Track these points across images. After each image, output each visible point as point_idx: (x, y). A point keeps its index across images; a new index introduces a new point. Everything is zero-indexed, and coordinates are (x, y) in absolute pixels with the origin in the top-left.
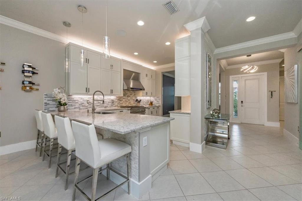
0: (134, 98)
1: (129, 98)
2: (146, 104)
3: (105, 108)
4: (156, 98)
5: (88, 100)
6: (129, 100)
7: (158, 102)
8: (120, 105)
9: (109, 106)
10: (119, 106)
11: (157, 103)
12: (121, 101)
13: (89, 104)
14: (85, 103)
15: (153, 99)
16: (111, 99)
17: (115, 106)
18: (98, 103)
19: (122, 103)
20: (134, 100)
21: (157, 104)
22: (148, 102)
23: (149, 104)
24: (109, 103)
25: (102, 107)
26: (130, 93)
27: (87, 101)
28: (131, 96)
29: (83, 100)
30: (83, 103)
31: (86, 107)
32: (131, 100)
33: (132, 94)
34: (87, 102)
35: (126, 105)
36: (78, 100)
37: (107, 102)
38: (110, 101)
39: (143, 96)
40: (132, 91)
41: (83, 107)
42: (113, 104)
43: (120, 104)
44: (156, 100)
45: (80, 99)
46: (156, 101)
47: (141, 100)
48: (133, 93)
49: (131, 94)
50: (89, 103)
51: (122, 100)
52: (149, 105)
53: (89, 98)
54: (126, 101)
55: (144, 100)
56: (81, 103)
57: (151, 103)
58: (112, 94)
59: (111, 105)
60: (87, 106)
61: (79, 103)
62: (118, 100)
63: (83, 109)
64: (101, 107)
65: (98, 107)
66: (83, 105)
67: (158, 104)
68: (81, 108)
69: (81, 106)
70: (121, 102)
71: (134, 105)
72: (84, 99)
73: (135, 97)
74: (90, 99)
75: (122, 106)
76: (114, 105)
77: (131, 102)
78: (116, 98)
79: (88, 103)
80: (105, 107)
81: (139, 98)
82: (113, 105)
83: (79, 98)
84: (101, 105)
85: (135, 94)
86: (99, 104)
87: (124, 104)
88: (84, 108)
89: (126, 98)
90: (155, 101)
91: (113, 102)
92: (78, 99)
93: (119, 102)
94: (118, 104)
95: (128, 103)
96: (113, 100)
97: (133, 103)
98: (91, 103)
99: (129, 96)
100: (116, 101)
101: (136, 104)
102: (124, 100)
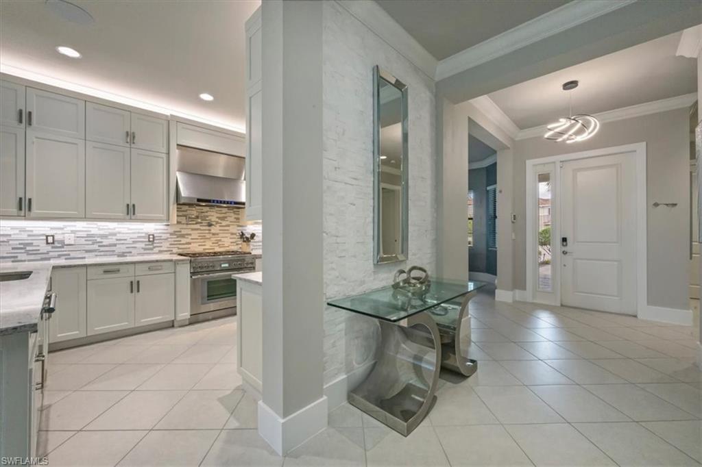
0: (235, 229)
1: (214, 229)
3: (119, 256)
5: (49, 233)
6: (213, 234)
8: (179, 248)
9: (134, 251)
10: (175, 250)
12: (183, 236)
13: (53, 247)
14: (35, 243)
16: (145, 230)
17: (160, 252)
18: (90, 243)
19: (190, 243)
20: (232, 234)
24: (134, 242)
25: (108, 253)
26: (219, 215)
27: (47, 236)
28: (224, 223)
29: (29, 236)
30: (31, 244)
31: (44, 256)
32: (221, 235)
33: (226, 217)
34: (47, 240)
35: (205, 249)
36: (10, 235)
37: (130, 241)
38: (139, 237)
40: (226, 210)
41: (28, 254)
42: (151, 247)
43: (181, 246)
45: (17, 232)
47: (253, 235)
48: (232, 214)
49: (223, 219)
50: (53, 243)
51: (190, 235)
53: (52, 228)
54: (204, 238)
56: (20, 244)
58: (133, 217)
59: (145, 249)
60: (48, 253)
61: (11, 242)
62: (171, 234)
63: (29, 261)
64: (102, 253)
65: (91, 254)
66: (28, 248)
68: (21, 257)
69: (23, 251)
70: (184, 241)
71: (235, 248)
72: (35, 233)
73: (239, 226)
74: (61, 232)
75: (186, 252)
76: (156, 250)
77: (223, 239)
78: (166, 228)
79: (47, 243)
80: (123, 255)
81: (248, 229)
82: (152, 249)
83: (13, 228)
84: (102, 249)
85: (238, 219)
86: (95, 247)
87: (196, 245)
88: (32, 257)
89: (202, 228)
91: (151, 239)
92: (9, 233)
93: (175, 241)
94: (171, 244)
95: (213, 243)
96: (153, 235)
97: (232, 243)
98: (63, 244)
99: (214, 223)
100: (164, 236)
101: (240, 246)
102: (195, 234)
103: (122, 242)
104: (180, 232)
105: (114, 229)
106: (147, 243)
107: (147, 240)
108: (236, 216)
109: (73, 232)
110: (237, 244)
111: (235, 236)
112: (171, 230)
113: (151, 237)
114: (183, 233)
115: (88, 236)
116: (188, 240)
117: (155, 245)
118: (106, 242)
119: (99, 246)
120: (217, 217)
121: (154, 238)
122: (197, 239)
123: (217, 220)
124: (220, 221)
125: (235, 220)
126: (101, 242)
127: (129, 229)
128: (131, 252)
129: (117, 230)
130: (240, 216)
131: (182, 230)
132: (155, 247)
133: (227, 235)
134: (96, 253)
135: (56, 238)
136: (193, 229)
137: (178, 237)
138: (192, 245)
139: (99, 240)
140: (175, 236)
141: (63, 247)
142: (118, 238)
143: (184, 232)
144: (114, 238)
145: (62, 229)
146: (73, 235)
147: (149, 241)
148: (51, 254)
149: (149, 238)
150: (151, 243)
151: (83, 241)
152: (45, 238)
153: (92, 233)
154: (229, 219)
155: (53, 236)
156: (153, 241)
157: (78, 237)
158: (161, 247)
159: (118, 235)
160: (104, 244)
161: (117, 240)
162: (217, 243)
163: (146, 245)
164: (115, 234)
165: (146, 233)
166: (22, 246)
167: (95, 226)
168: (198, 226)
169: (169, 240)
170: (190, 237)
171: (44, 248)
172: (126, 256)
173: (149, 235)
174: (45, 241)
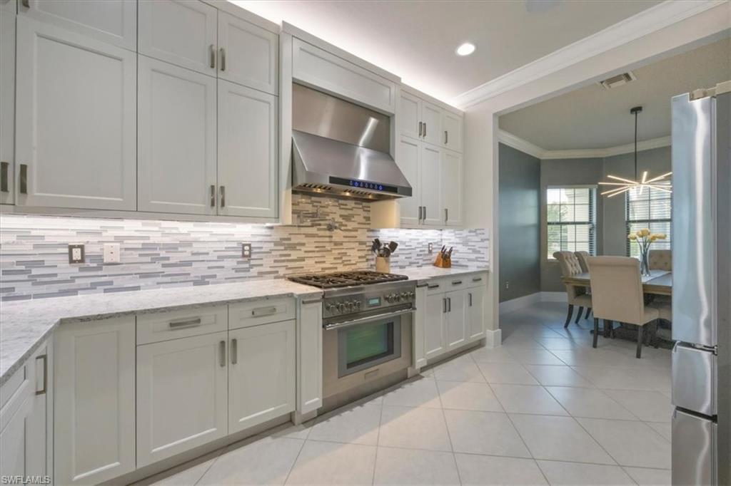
0: (363, 235)
1: (338, 235)
2: (421, 262)
4: (465, 233)
5: (74, 241)
6: (336, 244)
7: (479, 252)
8: (288, 268)
10: (282, 272)
11: (473, 256)
12: (293, 247)
13: (81, 269)
14: (49, 260)
15: (454, 239)
16: (237, 237)
17: (261, 274)
18: (149, 259)
19: (302, 259)
20: (362, 243)
21: (470, 260)
22: (430, 252)
23: (434, 260)
24: (221, 258)
25: (178, 279)
26: (343, 212)
27: (71, 248)
28: (351, 225)
29: (36, 246)
30: (40, 264)
31: (65, 286)
32: (345, 245)
33: (353, 216)
34: (70, 254)
35: (323, 269)
37: (214, 256)
38: (228, 249)
39: (404, 225)
40: (351, 204)
41: (36, 284)
42: (247, 265)
43: (290, 265)
44: (465, 243)
45: (13, 238)
46: (465, 249)
47: (393, 246)
48: (360, 211)
49: (347, 218)
50: (82, 261)
52: (436, 264)
53: (80, 233)
54: (322, 249)
55: (414, 245)
56: (18, 263)
57: (445, 259)
58: (221, 212)
59: (237, 270)
60: (73, 279)
62: (276, 244)
63: (37, 296)
64: (168, 279)
65: (150, 281)
66: (35, 272)
67: (476, 260)
68: (21, 289)
69: (25, 277)
70: (294, 255)
71: (363, 266)
72: (47, 240)
73: (370, 230)
74: (96, 239)
76: (254, 271)
77: (349, 252)
78: (268, 232)
79: (72, 261)
81: (386, 235)
82: (247, 270)
84: (168, 270)
85: (368, 219)
86: (157, 267)
87: (312, 262)
88: (43, 289)
89: (321, 233)
90: (460, 248)
91: (247, 252)
93: (281, 255)
94: (275, 261)
95: (335, 259)
96: (249, 245)
97: (360, 257)
98: (100, 263)
99: (337, 225)
100: (267, 247)
101: (373, 263)
102: (311, 244)
103: (201, 258)
104: (289, 239)
105: (188, 234)
106: (241, 260)
107: (240, 254)
108: (366, 214)
109: (119, 239)
110: (368, 260)
111: (363, 247)
112: (276, 237)
113: (247, 248)
114: (292, 242)
115: (146, 247)
116: (301, 254)
117: (252, 262)
118: (175, 257)
119: (164, 266)
120: (341, 216)
121: (250, 248)
122: (314, 251)
123: (341, 220)
124: (344, 222)
125: (364, 221)
126: (168, 258)
127: (212, 234)
128: (215, 276)
129: (193, 235)
130: (371, 215)
131: (292, 236)
132: (252, 266)
133: (353, 245)
134: (159, 279)
135: (88, 251)
136: (307, 235)
137: (285, 249)
138: (307, 261)
139: (163, 254)
140: (283, 248)
141: (99, 268)
142: (195, 251)
143: (294, 240)
144: (189, 250)
145: (98, 233)
146: (118, 244)
147: (244, 256)
148: (78, 281)
149: (243, 250)
150: (246, 259)
151: (135, 256)
152: (67, 250)
153: (151, 241)
154: (356, 218)
155: (82, 247)
156: (250, 256)
157: (126, 249)
158: (261, 265)
159: (194, 245)
160: (171, 261)
161: (193, 254)
162: (341, 258)
163: (238, 263)
164: (189, 244)
165: (239, 242)
166: (23, 268)
167: (157, 229)
168: (314, 230)
169: (274, 253)
170: (304, 249)
171: (65, 270)
172: (208, 283)
173: (244, 245)
174: (67, 258)
